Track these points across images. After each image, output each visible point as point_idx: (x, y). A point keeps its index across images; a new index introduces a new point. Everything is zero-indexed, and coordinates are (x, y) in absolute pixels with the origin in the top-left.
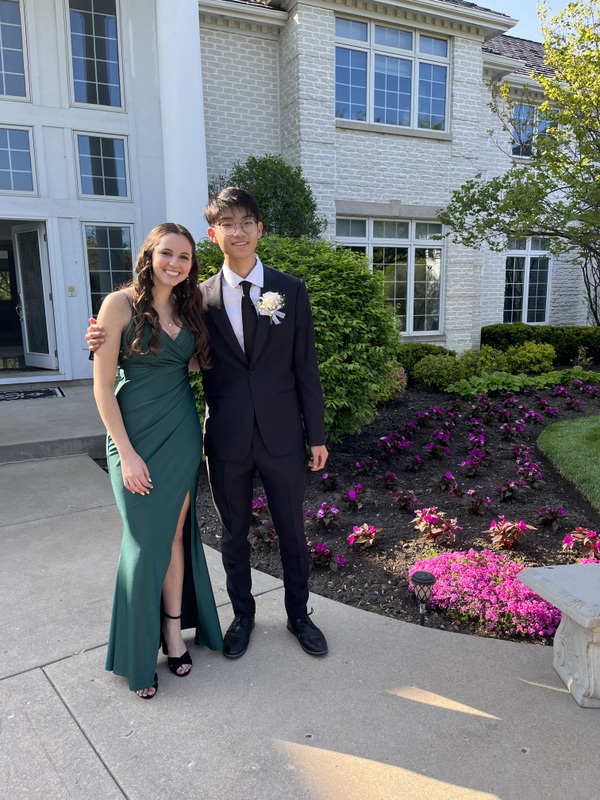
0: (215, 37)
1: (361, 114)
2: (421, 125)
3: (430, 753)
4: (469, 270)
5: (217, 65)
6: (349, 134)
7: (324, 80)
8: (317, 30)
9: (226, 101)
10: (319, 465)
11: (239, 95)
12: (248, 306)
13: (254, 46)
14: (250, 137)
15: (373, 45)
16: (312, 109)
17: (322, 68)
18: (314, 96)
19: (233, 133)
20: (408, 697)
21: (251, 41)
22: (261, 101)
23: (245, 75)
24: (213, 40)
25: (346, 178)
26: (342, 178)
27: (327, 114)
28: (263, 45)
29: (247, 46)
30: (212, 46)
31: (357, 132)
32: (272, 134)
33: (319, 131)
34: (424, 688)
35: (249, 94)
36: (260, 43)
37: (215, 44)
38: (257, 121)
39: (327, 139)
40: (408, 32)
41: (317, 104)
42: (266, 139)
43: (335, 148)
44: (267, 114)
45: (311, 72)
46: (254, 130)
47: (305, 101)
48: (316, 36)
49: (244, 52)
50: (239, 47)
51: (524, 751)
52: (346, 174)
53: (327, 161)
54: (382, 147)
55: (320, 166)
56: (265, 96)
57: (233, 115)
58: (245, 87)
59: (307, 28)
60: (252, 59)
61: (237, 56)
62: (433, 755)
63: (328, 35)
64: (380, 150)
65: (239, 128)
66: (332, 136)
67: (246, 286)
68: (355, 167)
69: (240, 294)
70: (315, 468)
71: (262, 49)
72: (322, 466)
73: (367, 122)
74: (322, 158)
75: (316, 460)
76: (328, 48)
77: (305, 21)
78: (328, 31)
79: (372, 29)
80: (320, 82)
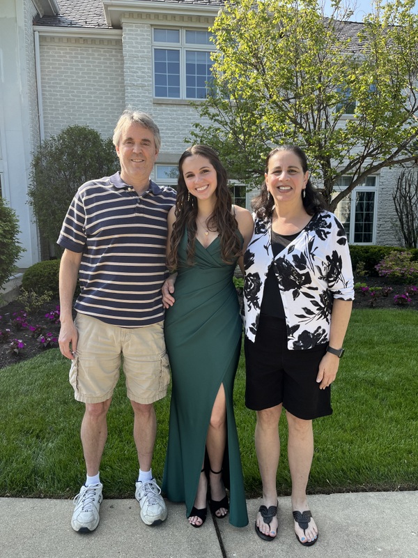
0: (79, 52)
9: (87, 91)
14: (105, 114)
15: (183, 45)
16: (134, 92)
17: (142, 64)
18: (136, 83)
23: (101, 74)
27: (147, 94)
28: (114, 53)
29: (102, 55)
30: (77, 57)
31: (170, 106)
33: (140, 107)
35: (104, 86)
38: (109, 103)
41: (139, 89)
44: (117, 98)
45: (133, 68)
46: (107, 109)
47: (129, 88)
48: (137, 43)
56: (115, 86)
59: (130, 38)
60: (106, 63)
63: (147, 42)
64: (190, 117)
65: (97, 108)
66: (150, 109)
71: (113, 56)
73: (181, 98)
76: (145, 50)
77: (128, 34)
78: (147, 39)
79: (183, 33)
80: (140, 74)
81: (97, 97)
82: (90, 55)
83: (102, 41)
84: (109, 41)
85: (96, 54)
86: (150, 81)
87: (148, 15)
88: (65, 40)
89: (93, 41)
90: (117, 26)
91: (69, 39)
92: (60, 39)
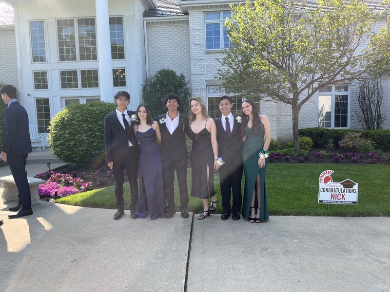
1: (218, 46)
7: (200, 37)
11: (176, 46)
12: (124, 120)
15: (223, 20)
16: (195, 48)
17: (199, 33)
18: (196, 43)
19: (173, 59)
23: (178, 39)
25: (211, 71)
27: (203, 49)
31: (216, 54)
33: (198, 55)
35: (180, 45)
39: (202, 58)
41: (197, 46)
43: (205, 61)
45: (195, 35)
46: (181, 57)
47: (192, 46)
48: (196, 22)
53: (202, 66)
55: (199, 68)
57: (173, 53)
58: (178, 43)
59: (193, 20)
65: (176, 57)
67: (123, 115)
73: (220, 49)
74: (199, 65)
76: (201, 25)
77: (192, 18)
78: (202, 19)
79: (222, 14)
80: (198, 38)
81: (176, 51)
82: (173, 29)
83: (178, 22)
84: (183, 22)
85: (176, 29)
86: (204, 41)
87: (202, 7)
88: (160, 23)
89: (174, 22)
90: (186, 14)
91: (161, 23)
92: (157, 23)
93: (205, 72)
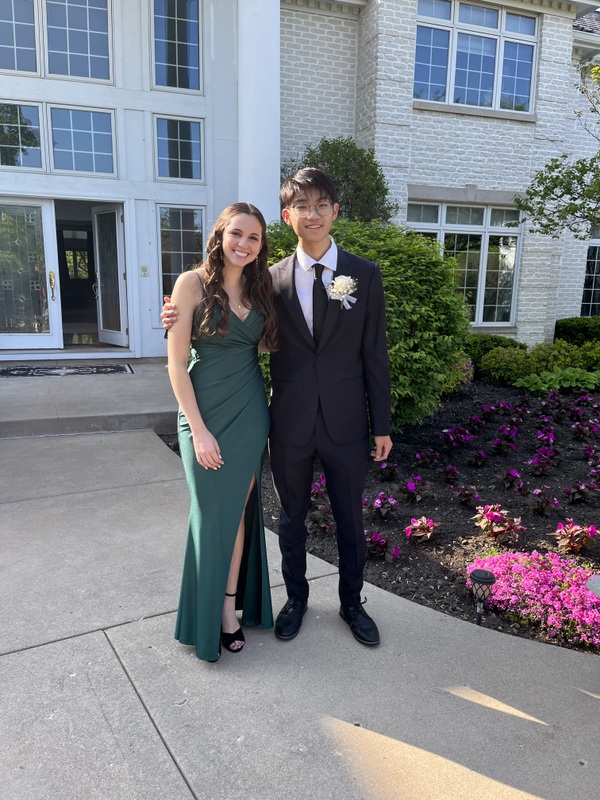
0: (294, 18)
1: (440, 95)
2: (502, 106)
3: (482, 755)
4: (547, 260)
5: (295, 46)
6: (426, 115)
7: (403, 60)
8: (399, 9)
9: (302, 82)
10: (382, 455)
11: (315, 76)
12: (319, 289)
13: (334, 26)
14: (325, 119)
15: (457, 23)
16: (389, 90)
17: (402, 47)
18: (392, 76)
19: (307, 115)
20: (461, 695)
21: (330, 21)
22: (337, 82)
23: (323, 56)
24: (292, 21)
25: (421, 161)
26: (416, 161)
27: (405, 94)
28: (343, 25)
29: (326, 27)
30: (291, 27)
31: (435, 114)
32: (346, 116)
33: (395, 112)
34: (478, 689)
35: (326, 76)
36: (340, 23)
37: (294, 25)
38: (332, 103)
39: (404, 121)
40: (494, 9)
41: (395, 85)
42: (340, 121)
43: (411, 130)
44: (343, 96)
45: (390, 52)
46: (329, 112)
47: (382, 82)
48: (398, 14)
49: (323, 32)
50: (318, 28)
51: (582, 764)
52: (420, 157)
53: (402, 144)
54: (460, 129)
55: (394, 149)
56: (342, 77)
57: (308, 97)
58: (322, 68)
59: (389, 7)
60: (331, 40)
61: (316, 37)
62: (485, 758)
63: (410, 14)
64: (458, 132)
65: (314, 110)
66: (408, 117)
67: (319, 269)
68: (431, 150)
69: (312, 276)
70: (378, 458)
71: (342, 29)
72: (386, 457)
73: (446, 103)
74: (396, 141)
75: (379, 450)
76: (409, 27)
78: (411, 10)
79: (456, 7)
80: (399, 62)
82: (310, 24)
93: (409, 162)
